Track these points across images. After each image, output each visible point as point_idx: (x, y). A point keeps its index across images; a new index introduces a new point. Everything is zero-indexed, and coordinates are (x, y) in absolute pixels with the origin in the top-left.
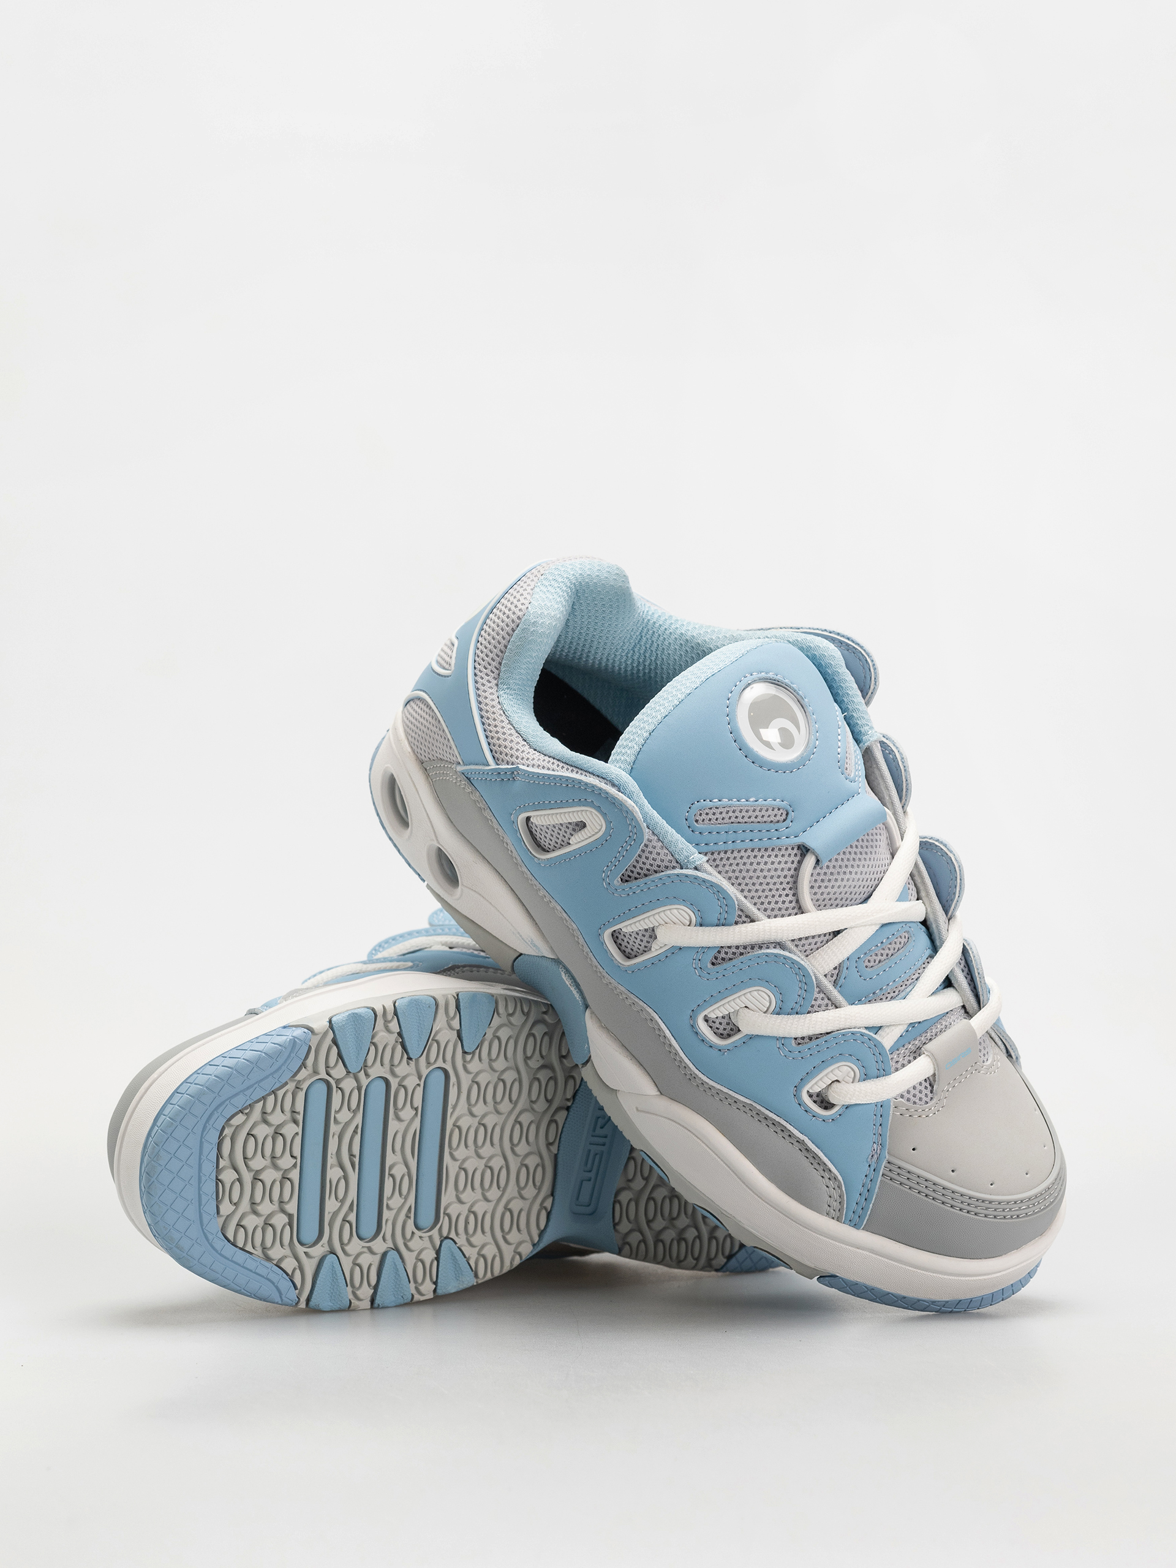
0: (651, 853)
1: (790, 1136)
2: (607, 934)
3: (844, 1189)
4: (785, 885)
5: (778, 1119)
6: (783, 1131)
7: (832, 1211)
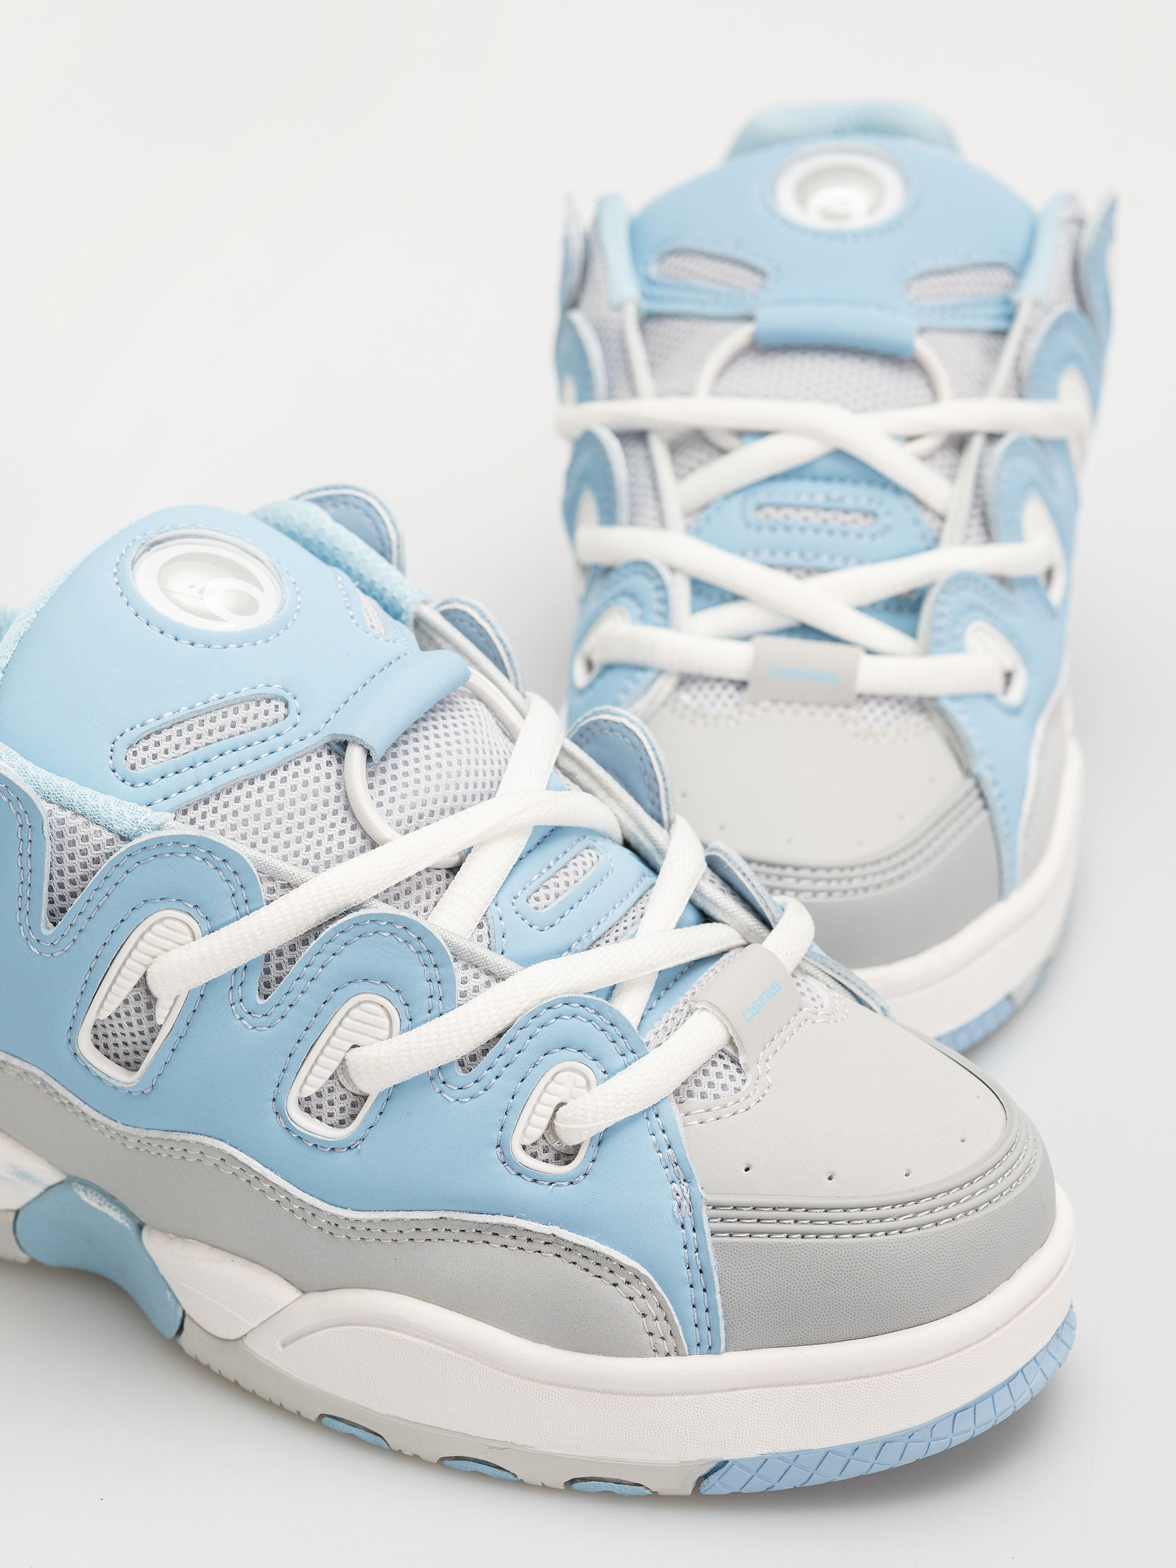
0: (72, 843)
1: (529, 1240)
2: (85, 1043)
3: (659, 1289)
4: (330, 818)
5: (495, 1219)
6: (515, 1237)
7: (660, 1341)
